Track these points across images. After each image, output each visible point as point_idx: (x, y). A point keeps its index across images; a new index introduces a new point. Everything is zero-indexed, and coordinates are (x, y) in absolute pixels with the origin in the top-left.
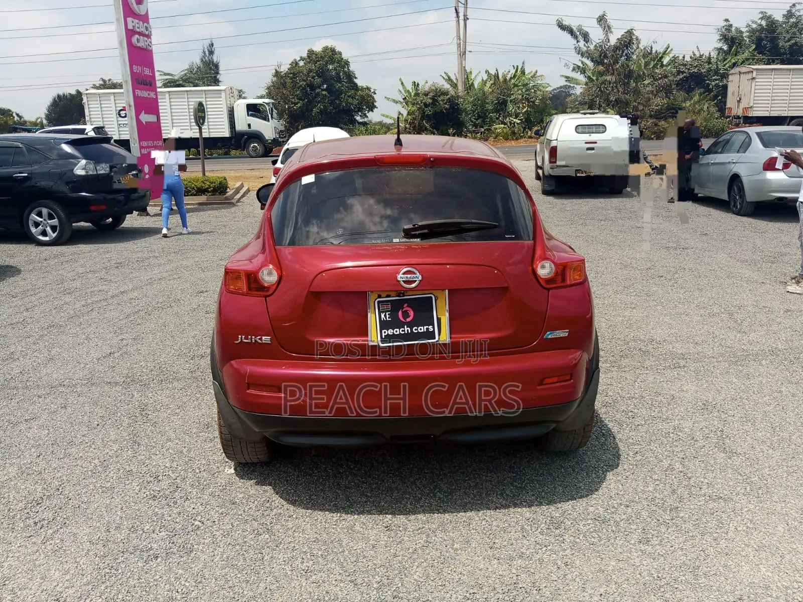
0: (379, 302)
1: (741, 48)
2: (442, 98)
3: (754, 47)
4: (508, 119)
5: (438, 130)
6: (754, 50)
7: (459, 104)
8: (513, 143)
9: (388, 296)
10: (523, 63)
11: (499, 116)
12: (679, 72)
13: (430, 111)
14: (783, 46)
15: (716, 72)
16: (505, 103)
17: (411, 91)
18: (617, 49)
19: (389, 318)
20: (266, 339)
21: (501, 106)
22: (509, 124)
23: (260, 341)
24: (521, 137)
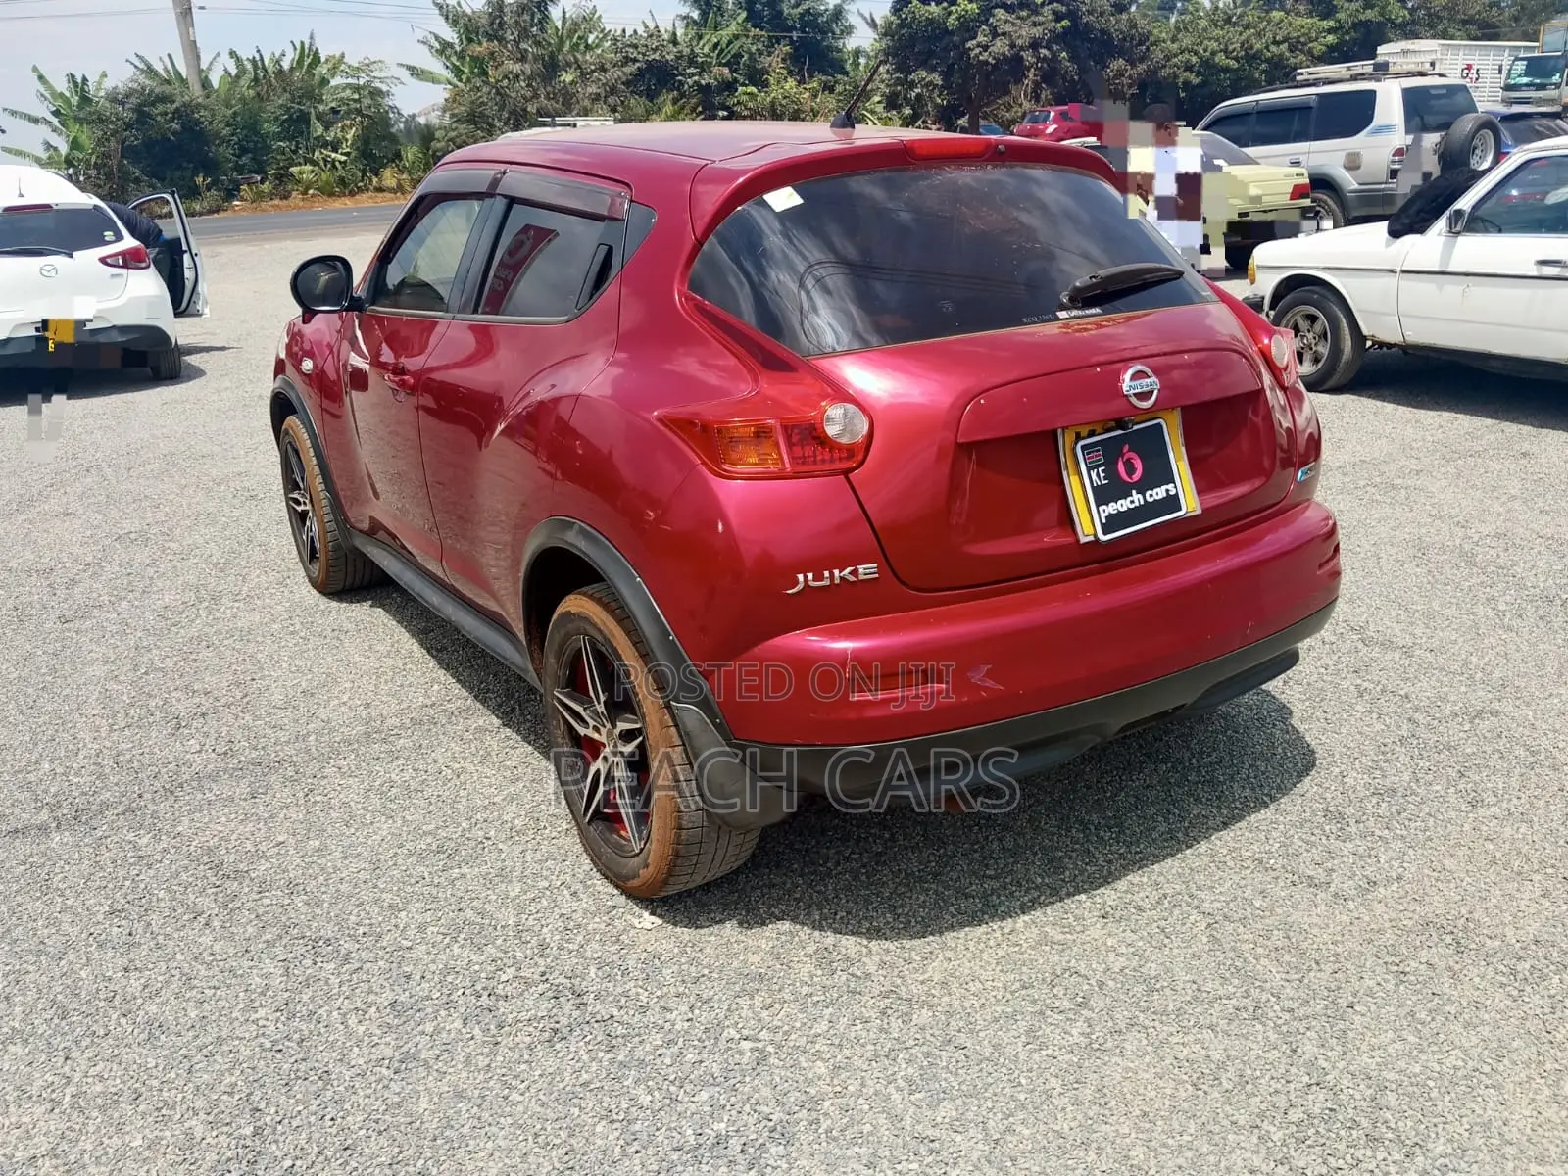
0: (1083, 448)
1: (723, 16)
2: (160, 108)
3: (744, 14)
4: (317, 154)
5: (162, 180)
6: (746, 19)
7: (202, 123)
8: (348, 202)
9: (1092, 434)
10: (311, 38)
11: (297, 147)
12: (627, 60)
13: (137, 139)
14: (789, 14)
15: (692, 60)
16: (304, 118)
17: (67, 94)
18: (523, 9)
19: (1105, 479)
20: (867, 570)
21: (296, 125)
22: (322, 163)
23: (852, 579)
24: (360, 190)
